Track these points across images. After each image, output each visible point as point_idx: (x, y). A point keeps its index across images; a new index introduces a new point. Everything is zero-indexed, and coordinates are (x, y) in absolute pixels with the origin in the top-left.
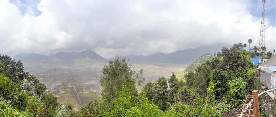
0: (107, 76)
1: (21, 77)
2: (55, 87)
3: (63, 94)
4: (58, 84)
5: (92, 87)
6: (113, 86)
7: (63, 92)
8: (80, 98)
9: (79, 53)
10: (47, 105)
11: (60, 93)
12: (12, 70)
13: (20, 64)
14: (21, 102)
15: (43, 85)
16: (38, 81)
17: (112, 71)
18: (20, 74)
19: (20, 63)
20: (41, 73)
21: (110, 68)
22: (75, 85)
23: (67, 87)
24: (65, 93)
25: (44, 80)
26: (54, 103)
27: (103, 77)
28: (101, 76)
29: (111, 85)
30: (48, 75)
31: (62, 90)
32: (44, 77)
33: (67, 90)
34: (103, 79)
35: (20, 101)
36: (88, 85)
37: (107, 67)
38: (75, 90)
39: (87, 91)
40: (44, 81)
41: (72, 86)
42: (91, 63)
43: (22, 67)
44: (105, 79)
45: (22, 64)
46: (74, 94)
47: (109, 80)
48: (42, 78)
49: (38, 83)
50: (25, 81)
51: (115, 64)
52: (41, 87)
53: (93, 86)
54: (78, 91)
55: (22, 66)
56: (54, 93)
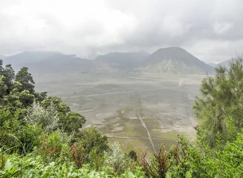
0: (208, 98)
1: (27, 102)
2: (103, 120)
3: (120, 131)
4: (109, 114)
5: (177, 122)
6: (223, 119)
7: (120, 129)
8: (152, 140)
9: (152, 53)
10: (86, 148)
11: (112, 131)
12: (6, 87)
13: (24, 74)
14: (25, 144)
15: (79, 115)
16: (68, 108)
17: (223, 87)
18: (26, 96)
19: (26, 73)
20: (74, 93)
21: (218, 83)
22: (142, 115)
23: (128, 120)
24: (122, 131)
25: (81, 107)
26: (100, 145)
27: (202, 101)
28: (197, 97)
29: (218, 117)
30: (90, 97)
31: (118, 125)
32: (82, 102)
33: (128, 124)
34: (200, 103)
35: (23, 142)
36: (170, 118)
37: (211, 81)
38: (144, 125)
39: (168, 128)
40: (82, 109)
41: (138, 117)
42: (177, 74)
43: (30, 82)
44: (204, 104)
45: (30, 74)
46: (141, 133)
47: (214, 105)
48: (77, 103)
49: (68, 111)
50: (37, 109)
51: (230, 73)
52: (73, 119)
53: (180, 119)
54: (150, 128)
55: (31, 79)
56: (101, 129)
